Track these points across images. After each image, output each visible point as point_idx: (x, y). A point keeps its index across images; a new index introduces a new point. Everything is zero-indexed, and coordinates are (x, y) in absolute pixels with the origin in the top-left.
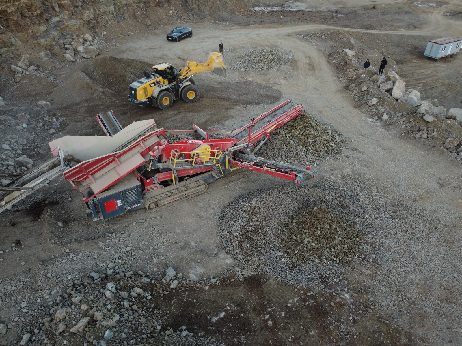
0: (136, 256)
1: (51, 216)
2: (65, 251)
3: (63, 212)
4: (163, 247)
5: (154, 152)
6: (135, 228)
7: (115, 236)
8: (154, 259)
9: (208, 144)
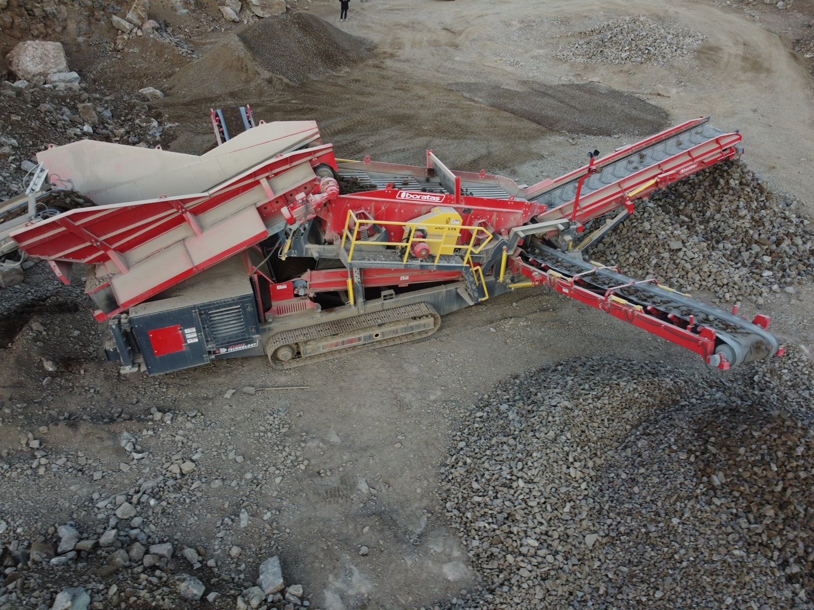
0: (199, 494)
1: (35, 339)
2: (27, 444)
3: (76, 333)
4: (278, 480)
5: (293, 208)
6: (227, 407)
7: (169, 422)
8: (242, 516)
9: (456, 209)
